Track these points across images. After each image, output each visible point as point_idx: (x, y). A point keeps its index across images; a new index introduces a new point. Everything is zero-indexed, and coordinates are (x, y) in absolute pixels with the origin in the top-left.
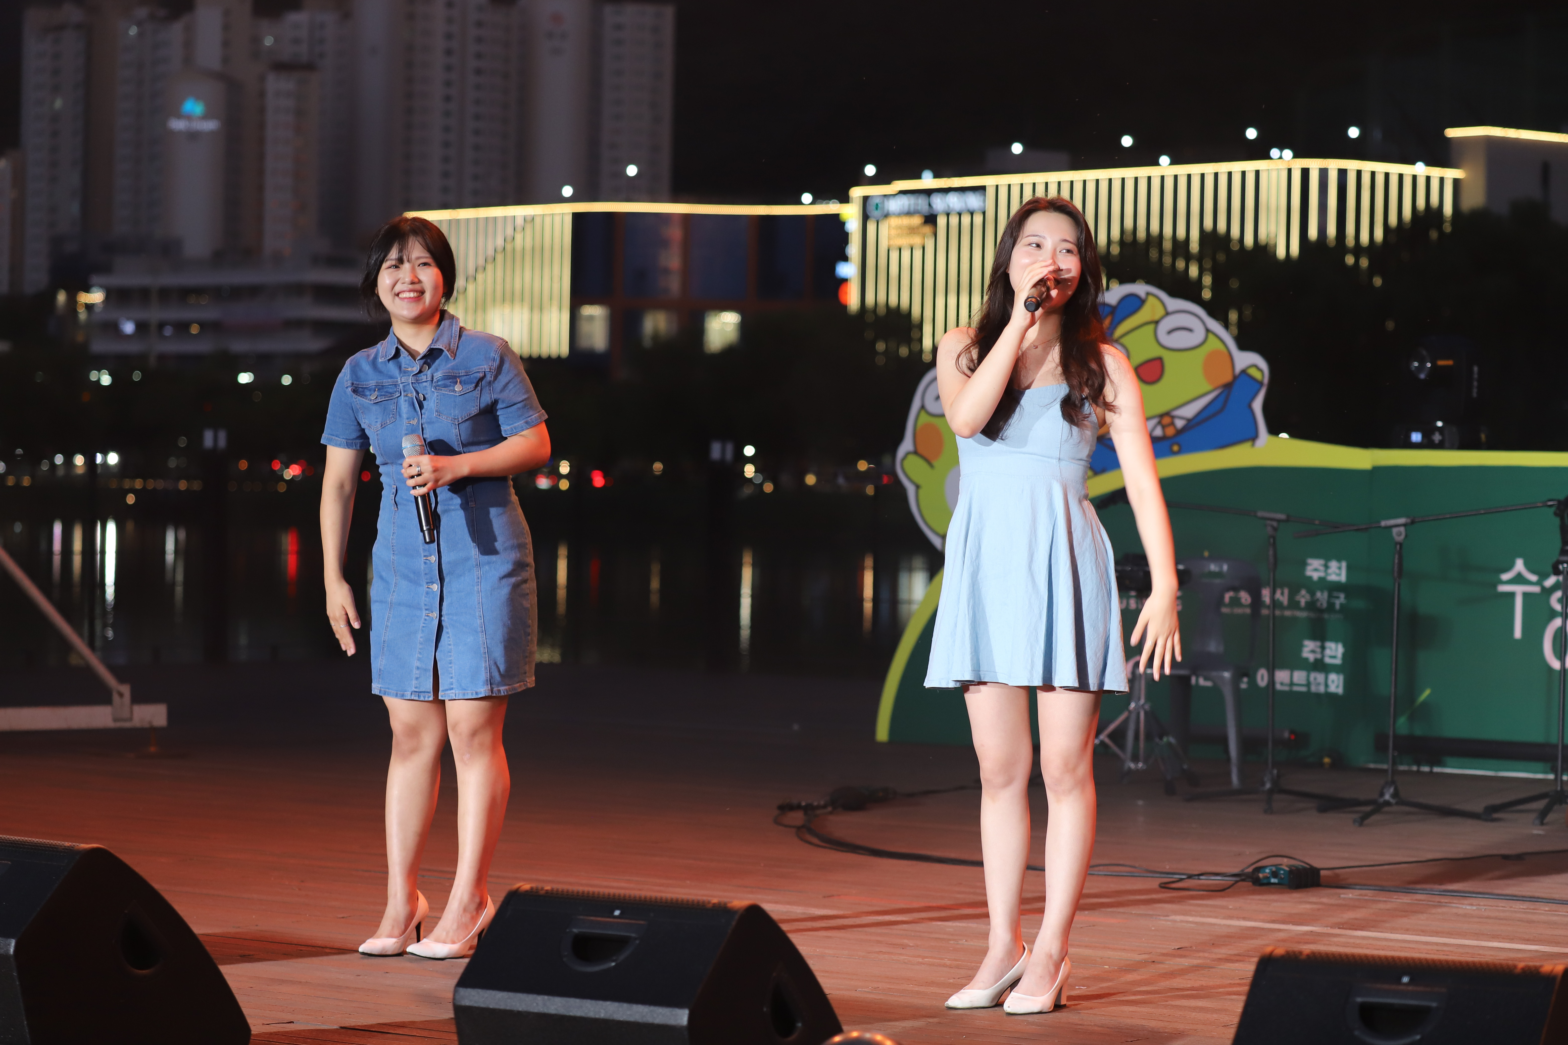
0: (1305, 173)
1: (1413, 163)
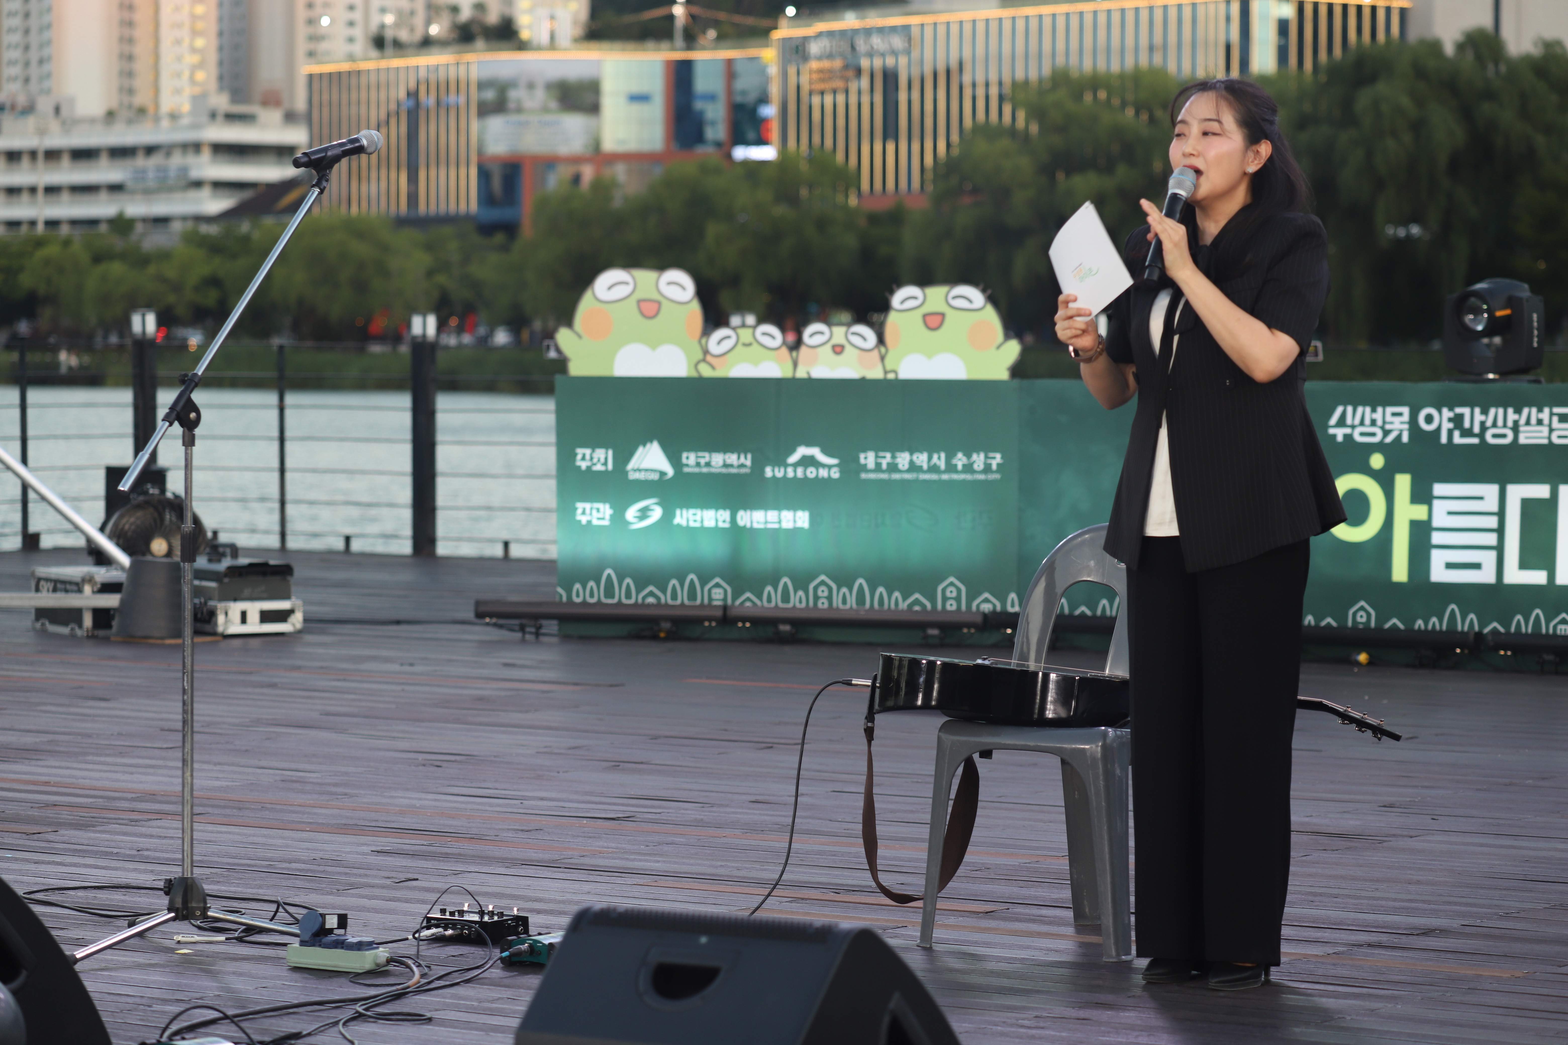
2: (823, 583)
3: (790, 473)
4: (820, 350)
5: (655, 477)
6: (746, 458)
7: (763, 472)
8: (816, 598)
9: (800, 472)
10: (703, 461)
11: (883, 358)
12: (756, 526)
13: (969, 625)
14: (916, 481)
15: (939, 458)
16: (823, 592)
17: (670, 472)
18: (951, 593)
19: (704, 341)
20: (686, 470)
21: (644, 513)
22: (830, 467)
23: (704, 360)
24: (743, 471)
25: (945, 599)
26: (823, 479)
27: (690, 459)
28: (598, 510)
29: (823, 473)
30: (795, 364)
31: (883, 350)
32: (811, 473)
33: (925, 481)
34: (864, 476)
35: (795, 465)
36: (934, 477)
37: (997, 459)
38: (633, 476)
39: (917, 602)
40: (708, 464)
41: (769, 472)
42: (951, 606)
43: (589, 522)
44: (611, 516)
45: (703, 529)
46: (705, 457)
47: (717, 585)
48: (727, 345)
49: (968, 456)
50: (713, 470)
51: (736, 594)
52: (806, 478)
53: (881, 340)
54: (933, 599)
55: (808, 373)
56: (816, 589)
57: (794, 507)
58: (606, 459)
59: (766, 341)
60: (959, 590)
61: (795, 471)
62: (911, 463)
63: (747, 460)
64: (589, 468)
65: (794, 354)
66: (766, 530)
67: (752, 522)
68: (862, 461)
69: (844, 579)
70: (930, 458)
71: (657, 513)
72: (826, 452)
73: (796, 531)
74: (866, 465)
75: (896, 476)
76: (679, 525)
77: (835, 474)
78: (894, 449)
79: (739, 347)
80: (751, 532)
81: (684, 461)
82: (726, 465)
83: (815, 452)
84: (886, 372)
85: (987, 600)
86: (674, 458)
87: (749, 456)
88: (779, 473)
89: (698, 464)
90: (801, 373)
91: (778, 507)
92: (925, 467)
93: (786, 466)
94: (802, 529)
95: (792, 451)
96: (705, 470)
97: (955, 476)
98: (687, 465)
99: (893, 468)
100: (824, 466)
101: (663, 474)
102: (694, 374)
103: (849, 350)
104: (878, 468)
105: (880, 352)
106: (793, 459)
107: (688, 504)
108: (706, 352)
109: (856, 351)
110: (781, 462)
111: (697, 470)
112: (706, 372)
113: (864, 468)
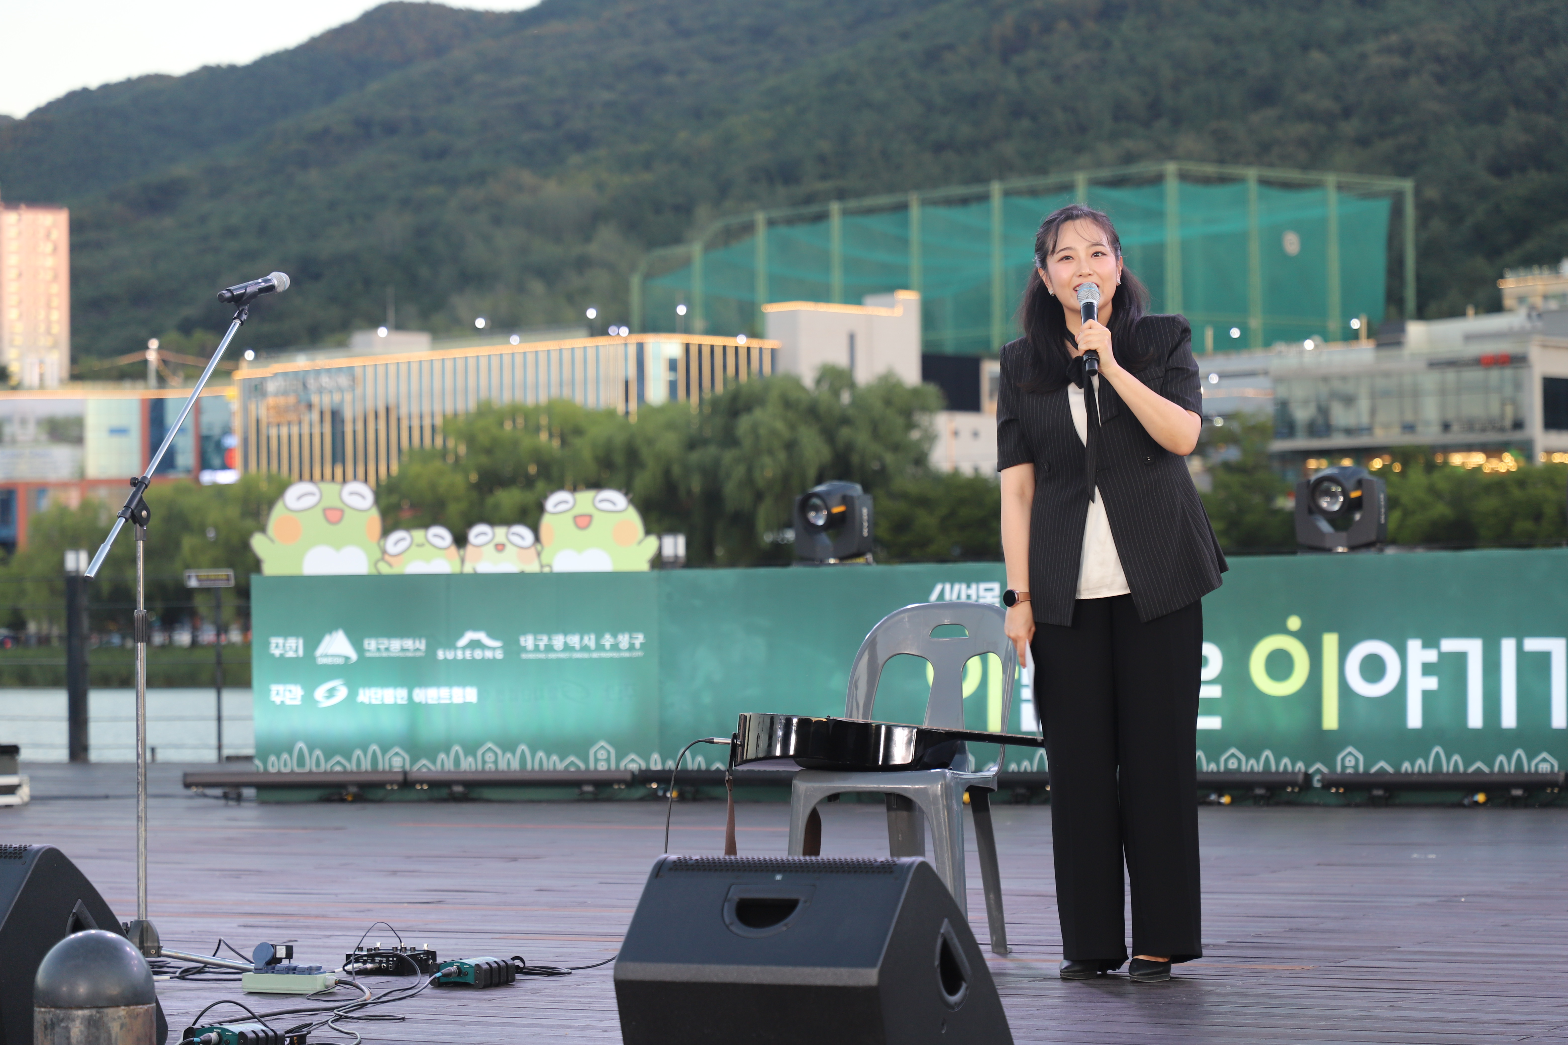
0: (641, 347)
1: (734, 334)
2: (490, 749)
3: (460, 655)
4: (484, 549)
5: (340, 661)
6: (420, 642)
7: (435, 654)
8: (484, 762)
9: (468, 654)
10: (382, 647)
11: (539, 554)
12: (430, 702)
13: (619, 782)
14: (570, 659)
15: (590, 639)
16: (490, 757)
17: (353, 656)
18: (602, 755)
19: (382, 543)
20: (368, 655)
21: (331, 693)
22: (494, 649)
23: (383, 559)
24: (418, 654)
25: (596, 760)
26: (489, 660)
27: (371, 645)
28: (290, 691)
29: (489, 654)
30: (463, 561)
31: (539, 547)
32: (478, 654)
33: (578, 660)
34: (524, 656)
35: (464, 648)
36: (585, 655)
37: (639, 639)
38: (321, 661)
39: (572, 763)
40: (387, 649)
41: (441, 654)
42: (602, 766)
43: (282, 702)
44: (302, 696)
45: (383, 706)
46: (384, 643)
47: (397, 754)
48: (403, 545)
49: (615, 636)
50: (392, 655)
51: (414, 761)
52: (474, 659)
53: (537, 539)
54: (586, 760)
55: (474, 569)
56: (483, 754)
57: (463, 684)
58: (297, 647)
59: (437, 542)
60: (609, 752)
61: (464, 654)
62: (566, 643)
63: (421, 645)
64: (282, 655)
65: (462, 552)
66: (439, 704)
67: (426, 698)
68: (522, 643)
69: (508, 746)
70: (582, 639)
71: (342, 692)
72: (491, 635)
73: (465, 705)
74: (525, 646)
75: (552, 656)
76: (362, 703)
77: (499, 655)
78: (550, 631)
79: (414, 548)
80: (427, 706)
81: (366, 646)
82: (403, 650)
83: (481, 636)
84: (542, 566)
85: (633, 760)
86: (357, 645)
87: (424, 642)
88: (450, 655)
89: (378, 649)
90: (468, 569)
91: (449, 684)
92: (577, 646)
93: (455, 648)
94: (471, 703)
95: (460, 635)
96: (385, 654)
97: (604, 655)
98: (368, 650)
99: (549, 648)
100: (489, 648)
101: (347, 658)
102: (373, 572)
103: (509, 547)
104: (537, 648)
105: (536, 549)
106: (462, 642)
107: (369, 684)
108: (384, 552)
109: (515, 549)
110: (451, 646)
111: (377, 655)
112: (385, 569)
113: (524, 649)
